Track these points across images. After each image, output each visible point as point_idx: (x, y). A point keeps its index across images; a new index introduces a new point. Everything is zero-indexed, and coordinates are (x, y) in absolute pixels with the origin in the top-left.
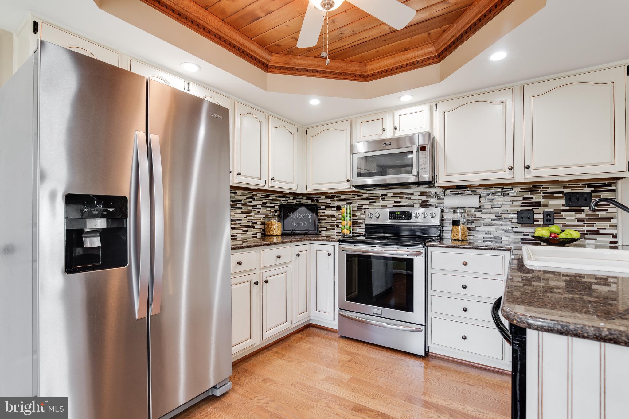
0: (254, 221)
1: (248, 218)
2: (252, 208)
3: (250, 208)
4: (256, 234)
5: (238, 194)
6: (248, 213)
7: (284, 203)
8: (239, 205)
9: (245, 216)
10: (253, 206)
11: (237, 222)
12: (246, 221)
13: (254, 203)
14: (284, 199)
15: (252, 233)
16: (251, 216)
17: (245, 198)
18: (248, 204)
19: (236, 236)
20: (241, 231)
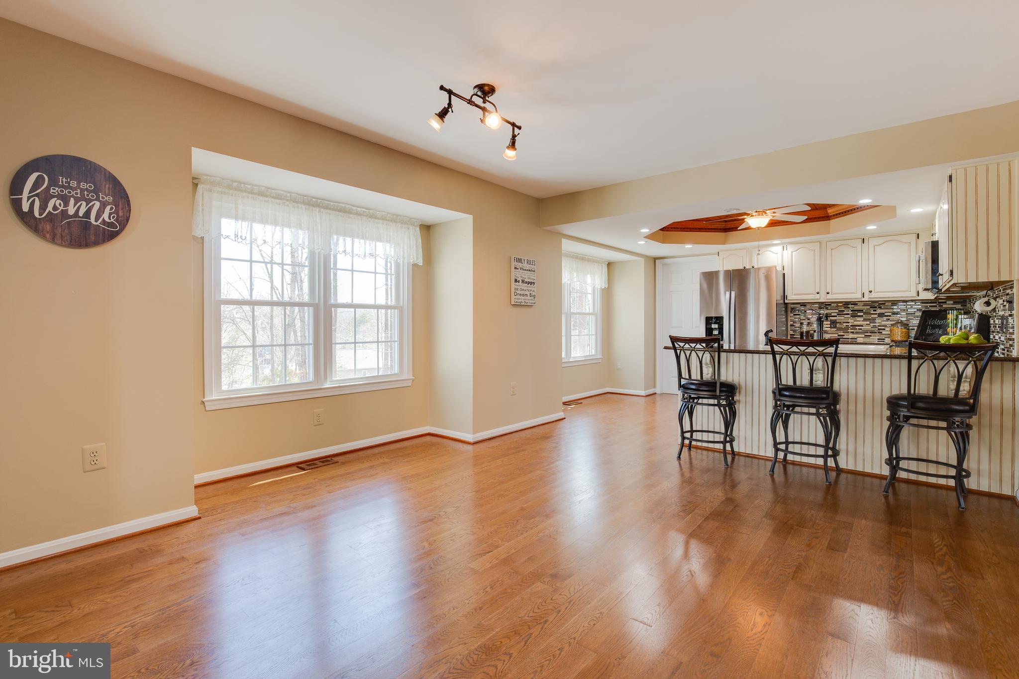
0: (880, 328)
1: (872, 324)
2: (878, 316)
3: (876, 316)
4: (884, 339)
5: (858, 304)
6: (873, 320)
7: (932, 309)
8: (859, 314)
9: (868, 323)
10: (879, 314)
11: (857, 328)
12: (870, 328)
13: (879, 311)
14: (935, 305)
15: (878, 338)
16: (876, 323)
17: (869, 307)
18: (872, 312)
19: (856, 339)
20: (863, 336)
